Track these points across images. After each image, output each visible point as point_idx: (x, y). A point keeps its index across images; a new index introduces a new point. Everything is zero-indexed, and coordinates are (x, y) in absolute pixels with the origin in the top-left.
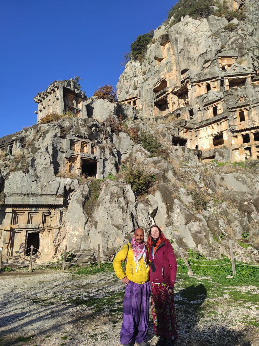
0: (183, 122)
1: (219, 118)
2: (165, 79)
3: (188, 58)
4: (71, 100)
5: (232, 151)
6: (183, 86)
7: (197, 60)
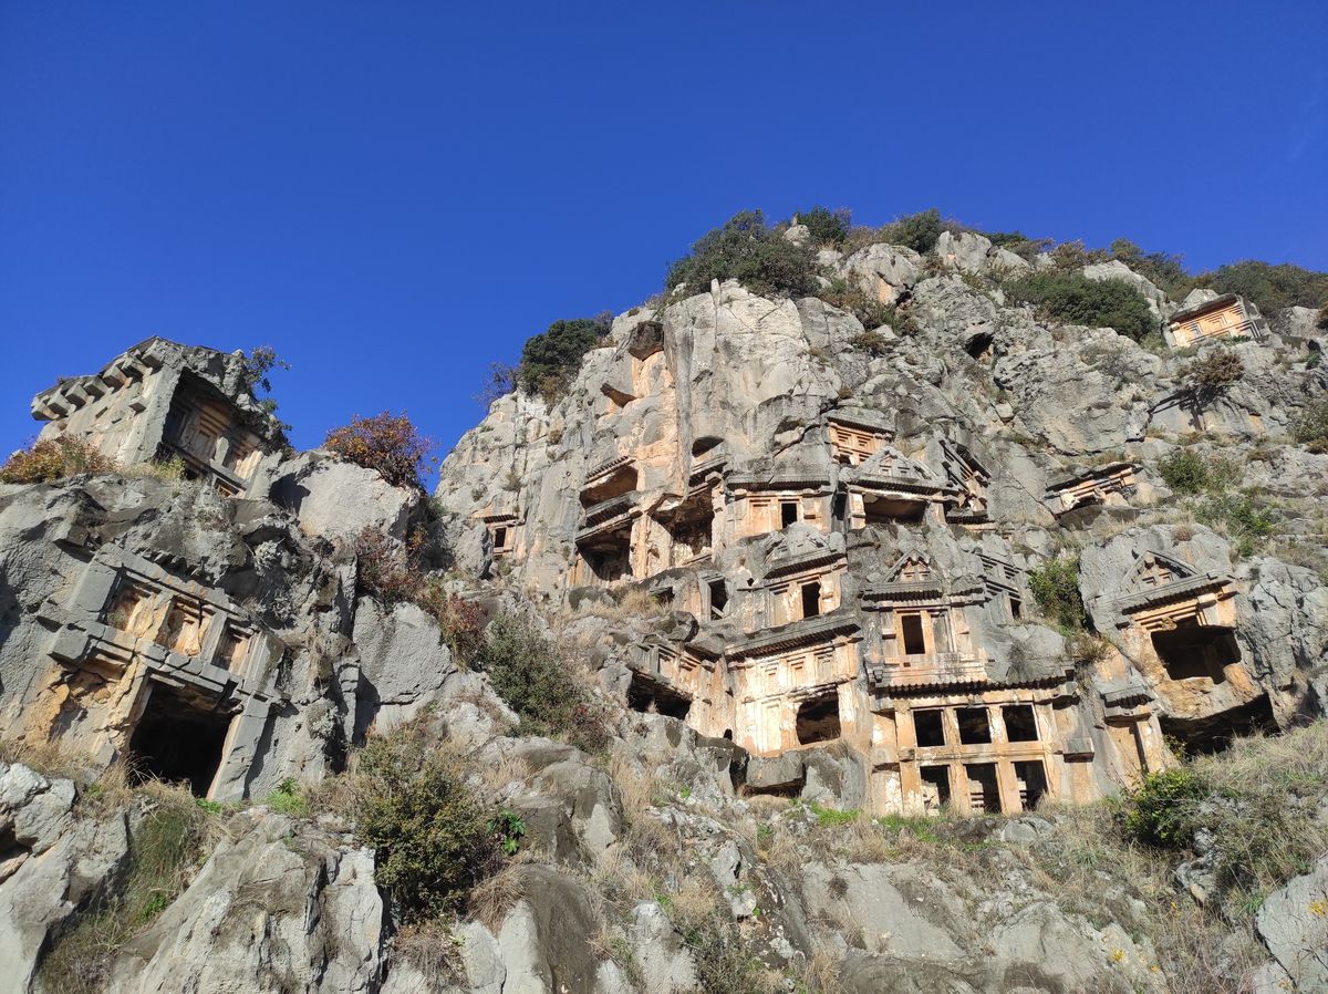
0: (681, 623)
1: (825, 629)
2: (632, 461)
3: (725, 404)
4: (207, 432)
5: (874, 772)
6: (696, 495)
7: (755, 416)
